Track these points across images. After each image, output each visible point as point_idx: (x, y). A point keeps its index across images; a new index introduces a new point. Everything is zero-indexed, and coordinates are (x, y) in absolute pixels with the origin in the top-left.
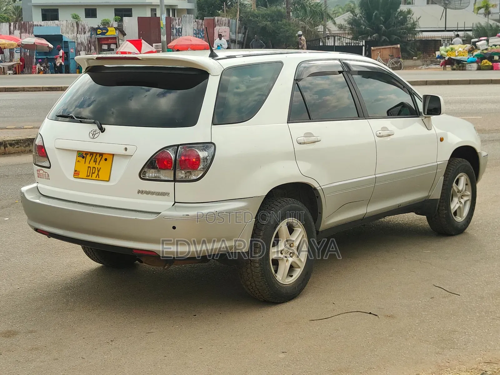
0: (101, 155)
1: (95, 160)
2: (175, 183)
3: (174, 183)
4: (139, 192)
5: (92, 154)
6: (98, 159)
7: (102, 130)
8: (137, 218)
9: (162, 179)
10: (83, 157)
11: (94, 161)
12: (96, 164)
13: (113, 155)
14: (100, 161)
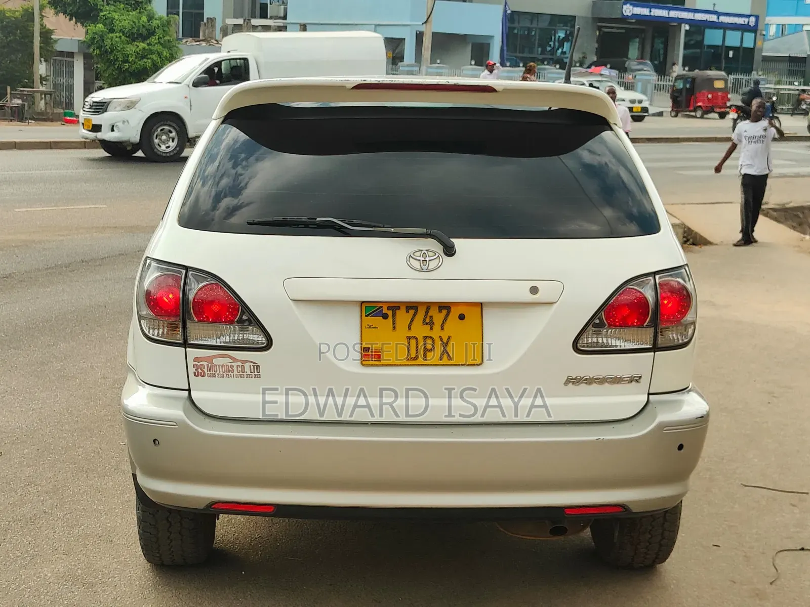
0: (445, 307)
1: (428, 320)
2: (656, 353)
3: (653, 353)
4: (570, 381)
5: (413, 307)
6: (438, 317)
7: (450, 251)
8: (602, 438)
9: (619, 348)
10: (385, 317)
11: (425, 323)
12: (431, 329)
13: (481, 305)
14: (443, 323)
